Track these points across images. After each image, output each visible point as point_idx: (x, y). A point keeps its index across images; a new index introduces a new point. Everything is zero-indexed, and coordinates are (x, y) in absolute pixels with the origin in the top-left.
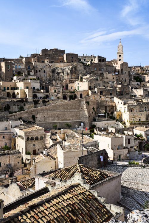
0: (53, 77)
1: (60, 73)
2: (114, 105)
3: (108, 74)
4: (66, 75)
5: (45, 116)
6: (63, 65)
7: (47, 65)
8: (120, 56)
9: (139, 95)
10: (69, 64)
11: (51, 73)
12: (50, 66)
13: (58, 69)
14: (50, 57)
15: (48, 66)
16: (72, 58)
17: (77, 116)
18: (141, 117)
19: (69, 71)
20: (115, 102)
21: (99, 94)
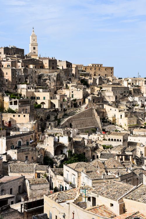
0: (39, 83)
1: (47, 79)
2: (105, 112)
3: (75, 79)
4: (53, 82)
5: (76, 123)
6: (48, 72)
7: (34, 70)
8: (34, 48)
9: (112, 102)
10: (53, 70)
11: (37, 79)
12: (36, 72)
13: (45, 75)
14: (32, 61)
15: (34, 72)
16: (53, 64)
17: (92, 122)
18: (134, 121)
19: (55, 78)
20: (105, 109)
21: (92, 102)
